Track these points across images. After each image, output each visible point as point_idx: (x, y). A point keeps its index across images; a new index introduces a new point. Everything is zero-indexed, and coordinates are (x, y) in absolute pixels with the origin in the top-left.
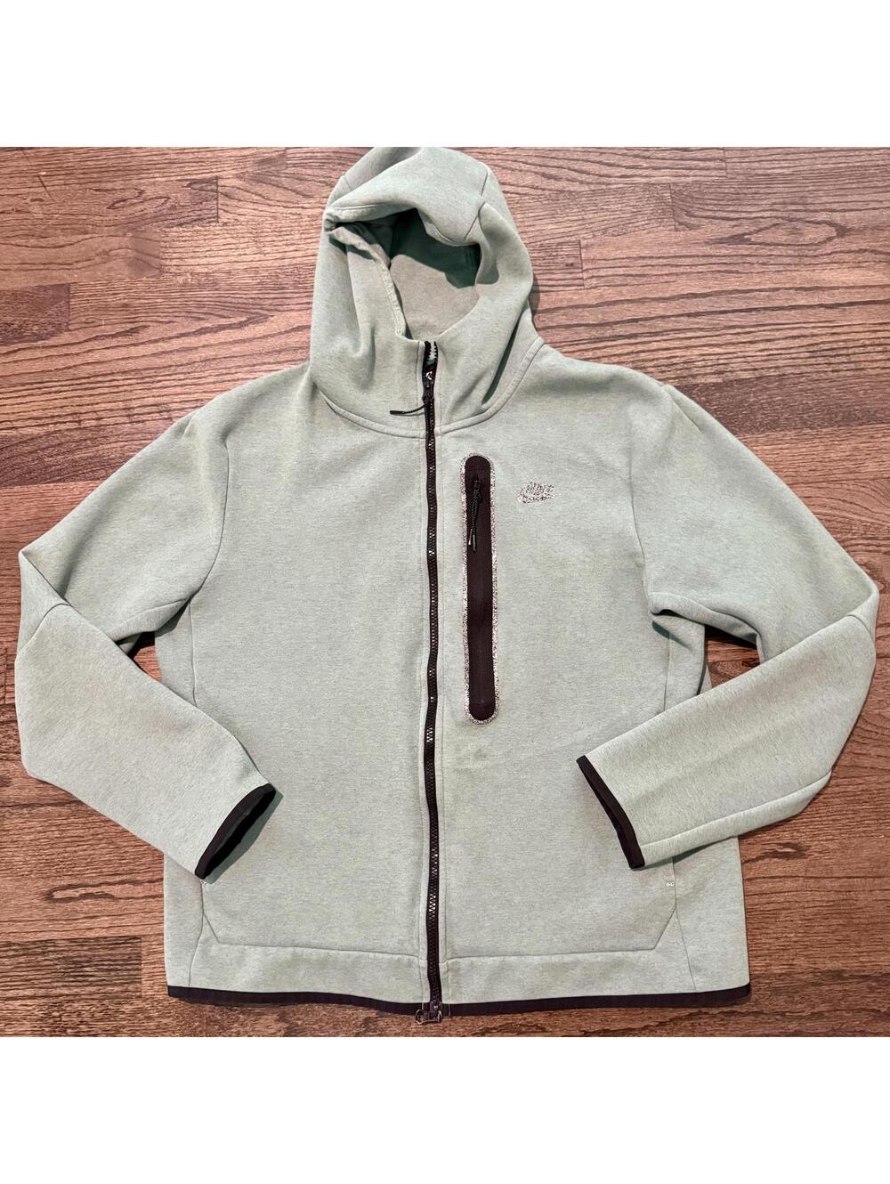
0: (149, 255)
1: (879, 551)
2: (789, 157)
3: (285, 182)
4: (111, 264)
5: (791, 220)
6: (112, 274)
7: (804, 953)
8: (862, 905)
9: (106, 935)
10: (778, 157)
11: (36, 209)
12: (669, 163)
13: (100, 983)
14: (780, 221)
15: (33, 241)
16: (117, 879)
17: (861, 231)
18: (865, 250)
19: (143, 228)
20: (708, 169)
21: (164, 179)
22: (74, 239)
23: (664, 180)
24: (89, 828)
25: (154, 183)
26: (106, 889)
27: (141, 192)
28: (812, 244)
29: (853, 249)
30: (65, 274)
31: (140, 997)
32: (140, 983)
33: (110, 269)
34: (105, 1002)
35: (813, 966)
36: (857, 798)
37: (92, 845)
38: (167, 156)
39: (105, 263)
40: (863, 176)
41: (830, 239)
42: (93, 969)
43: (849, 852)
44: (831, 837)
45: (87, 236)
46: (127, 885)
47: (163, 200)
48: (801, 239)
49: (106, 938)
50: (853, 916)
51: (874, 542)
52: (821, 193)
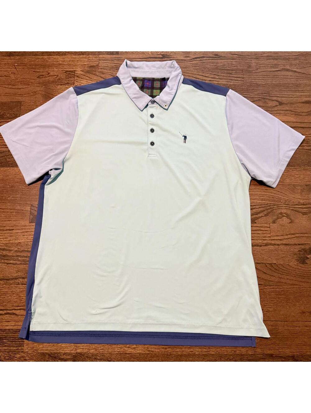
0: (49, 94)
1: (289, 209)
2: (264, 79)
3: (97, 73)
4: (36, 96)
5: (264, 99)
6: (36, 99)
7: (260, 347)
8: (280, 331)
9: (13, 328)
10: (261, 79)
11: (13, 76)
12: (225, 78)
13: (9, 346)
14: (260, 99)
15: (10, 86)
16: (19, 308)
17: (286, 104)
18: (288, 110)
19: (48, 85)
20: (238, 80)
21: (57, 70)
22: (25, 87)
23: (223, 83)
24: (10, 289)
25: (53, 71)
26: (14, 311)
27: (49, 73)
28: (271, 107)
29: (284, 109)
30: (20, 98)
31: (23, 352)
32: (23, 346)
33: (36, 98)
34: (10, 353)
35: (263, 352)
36: (280, 293)
37: (10, 295)
38: (59, 62)
39: (34, 95)
40: (288, 87)
41: (277, 106)
42: (7, 340)
43: (277, 312)
44: (270, 306)
45: (29, 86)
46: (22, 310)
47: (56, 76)
48: (267, 105)
49: (12, 329)
50: (277, 335)
51: (288, 206)
52: (274, 91)
